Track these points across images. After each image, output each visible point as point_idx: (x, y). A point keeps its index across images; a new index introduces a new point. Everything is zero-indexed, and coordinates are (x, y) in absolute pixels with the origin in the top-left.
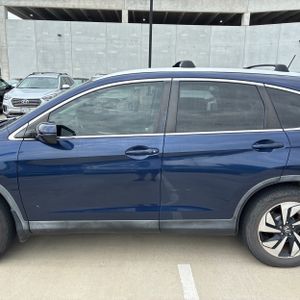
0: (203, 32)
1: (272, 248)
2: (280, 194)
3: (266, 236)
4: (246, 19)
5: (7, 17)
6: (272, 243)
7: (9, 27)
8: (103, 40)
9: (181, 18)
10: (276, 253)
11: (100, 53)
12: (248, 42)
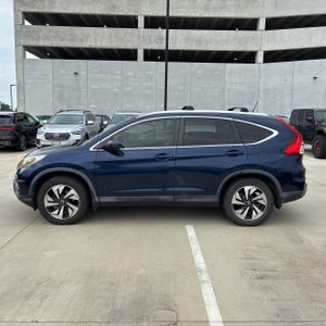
0: (218, 70)
1: (241, 215)
2: (242, 181)
3: (237, 207)
4: (260, 58)
5: (24, 56)
6: (240, 211)
7: (27, 66)
8: (119, 77)
9: (195, 56)
10: (243, 217)
11: (116, 90)
12: (262, 79)
